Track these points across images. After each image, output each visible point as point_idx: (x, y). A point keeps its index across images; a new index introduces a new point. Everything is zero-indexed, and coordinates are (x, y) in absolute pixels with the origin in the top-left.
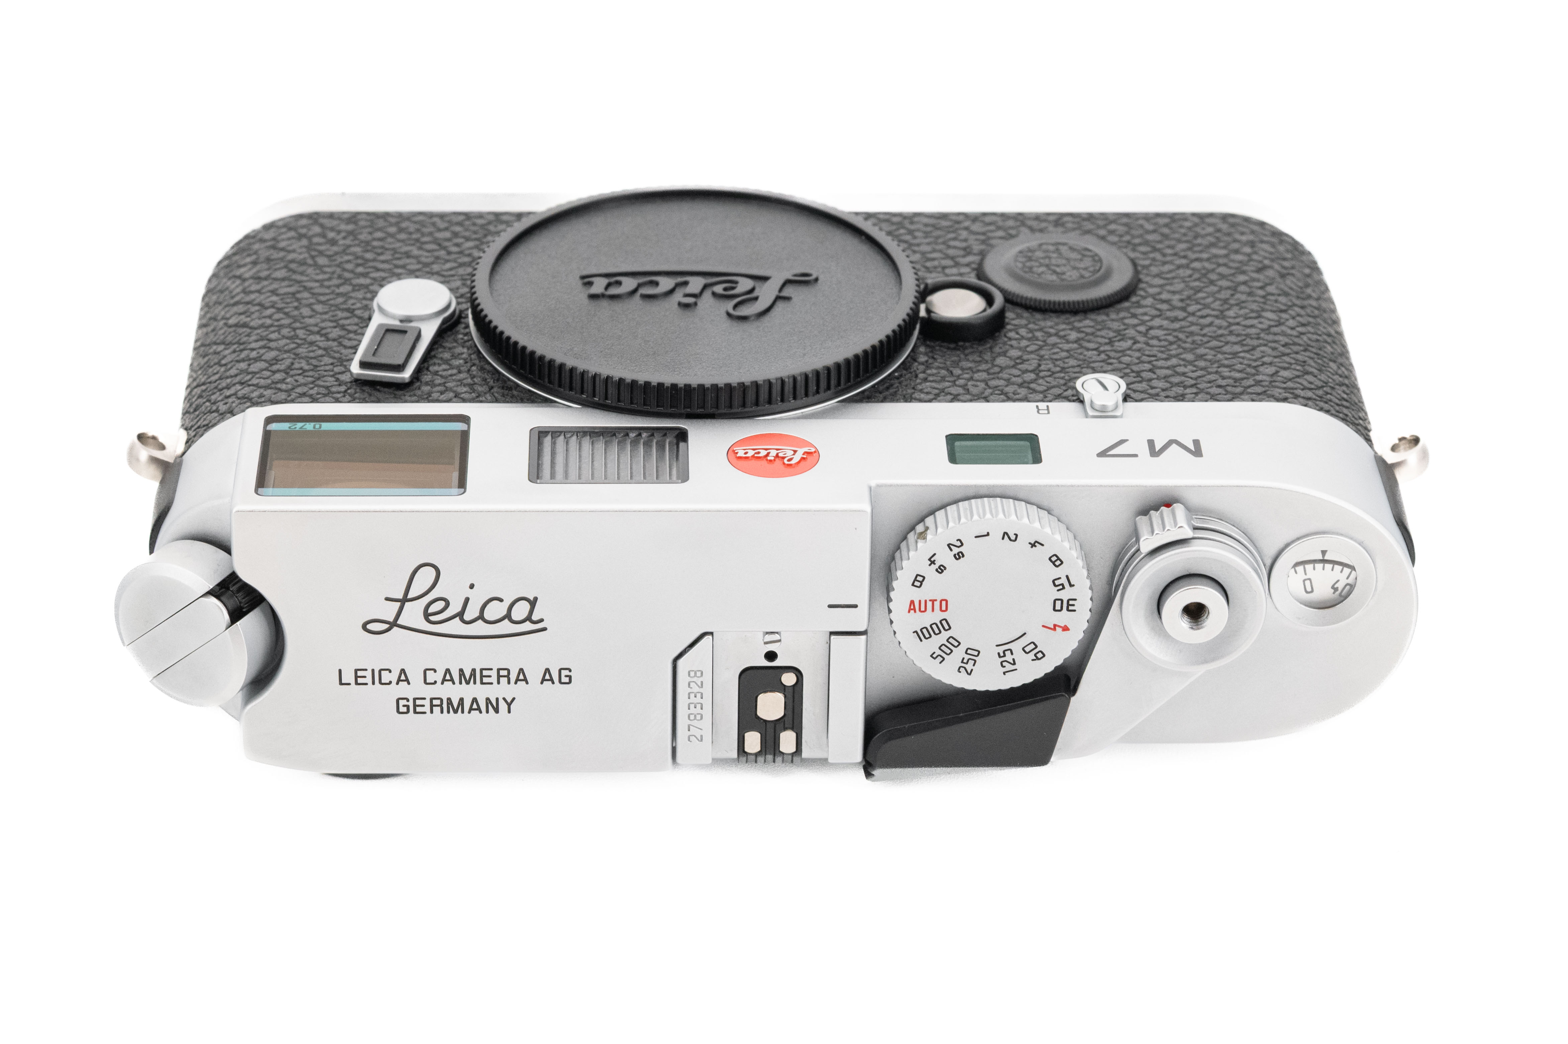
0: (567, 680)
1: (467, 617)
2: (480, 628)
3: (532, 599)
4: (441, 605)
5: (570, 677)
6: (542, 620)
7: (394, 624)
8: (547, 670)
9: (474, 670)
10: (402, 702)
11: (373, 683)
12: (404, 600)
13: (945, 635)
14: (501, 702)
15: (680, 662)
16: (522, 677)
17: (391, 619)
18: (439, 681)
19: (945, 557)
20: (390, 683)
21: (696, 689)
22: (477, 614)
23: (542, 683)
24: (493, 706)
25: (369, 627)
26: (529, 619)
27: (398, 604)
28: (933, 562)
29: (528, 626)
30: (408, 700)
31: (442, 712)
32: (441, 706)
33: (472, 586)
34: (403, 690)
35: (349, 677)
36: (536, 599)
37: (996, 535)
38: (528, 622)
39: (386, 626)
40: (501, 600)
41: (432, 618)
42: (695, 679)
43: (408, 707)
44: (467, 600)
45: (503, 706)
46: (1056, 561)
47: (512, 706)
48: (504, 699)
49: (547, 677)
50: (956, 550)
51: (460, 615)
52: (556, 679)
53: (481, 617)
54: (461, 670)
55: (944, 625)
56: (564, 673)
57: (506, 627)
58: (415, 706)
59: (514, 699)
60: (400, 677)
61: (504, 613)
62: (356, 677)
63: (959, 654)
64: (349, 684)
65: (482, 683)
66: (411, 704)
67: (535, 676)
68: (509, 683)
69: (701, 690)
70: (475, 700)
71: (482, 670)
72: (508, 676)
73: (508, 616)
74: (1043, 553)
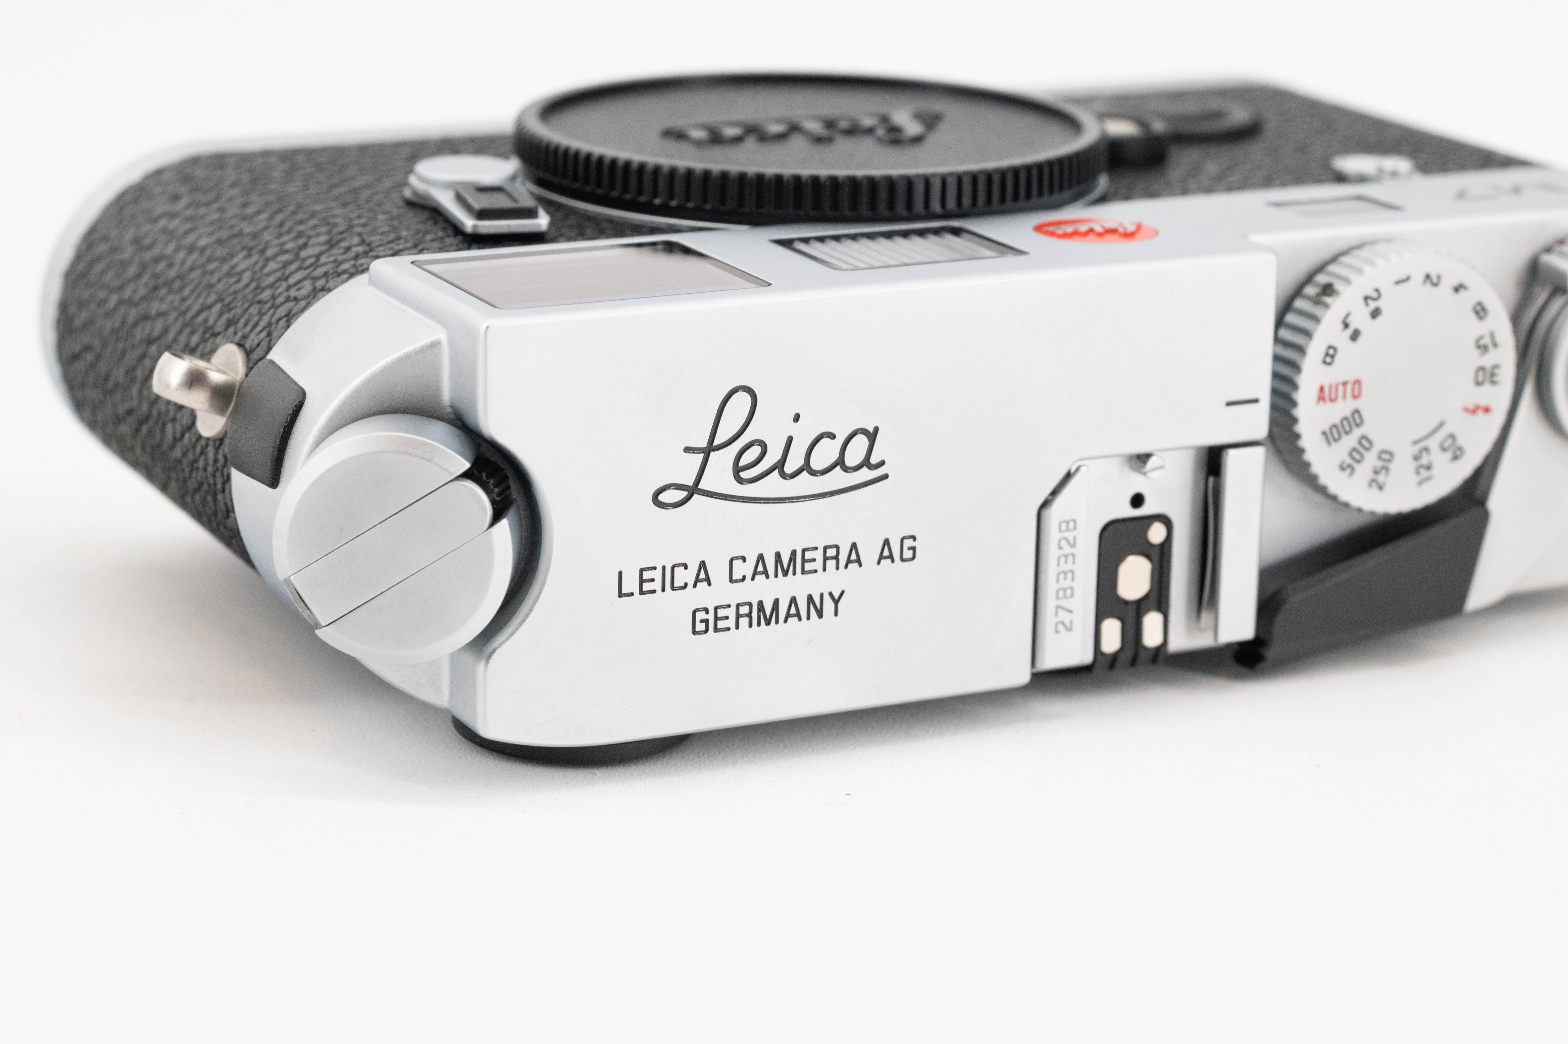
0: (908, 554)
1: (789, 468)
2: (805, 484)
3: (871, 431)
4: (756, 451)
5: (913, 549)
6: (882, 463)
7: (693, 490)
8: (887, 542)
9: (794, 553)
10: (700, 616)
11: (663, 590)
12: (708, 451)
13: (1357, 433)
14: (827, 598)
15: (1046, 513)
16: (855, 557)
17: (690, 482)
18: (749, 577)
19: (1360, 319)
20: (686, 586)
21: (1067, 550)
22: (801, 462)
23: (879, 563)
24: (816, 607)
25: (662, 498)
26: (866, 463)
27: (701, 456)
28: (1346, 325)
29: (866, 474)
30: (707, 611)
31: (750, 625)
32: (749, 615)
33: (797, 418)
34: (704, 596)
35: (631, 584)
36: (876, 429)
37: (1418, 278)
38: (865, 468)
39: (683, 494)
40: (832, 436)
41: (744, 475)
42: (1066, 534)
43: (706, 621)
44: (790, 440)
45: (829, 605)
46: (1480, 311)
47: (840, 604)
48: (831, 594)
49: (886, 553)
50: (1373, 305)
51: (780, 466)
52: (896, 556)
53: (806, 467)
54: (778, 555)
55: (1355, 419)
56: (908, 543)
57: (838, 479)
58: (716, 619)
59: (843, 592)
60: (698, 575)
61: (835, 456)
62: (642, 581)
63: (1371, 460)
64: (632, 594)
65: (803, 572)
66: (711, 617)
67: (869, 552)
68: (837, 568)
69: (1074, 550)
70: (793, 600)
71: (804, 551)
72: (836, 558)
73: (840, 462)
74: (1467, 299)
